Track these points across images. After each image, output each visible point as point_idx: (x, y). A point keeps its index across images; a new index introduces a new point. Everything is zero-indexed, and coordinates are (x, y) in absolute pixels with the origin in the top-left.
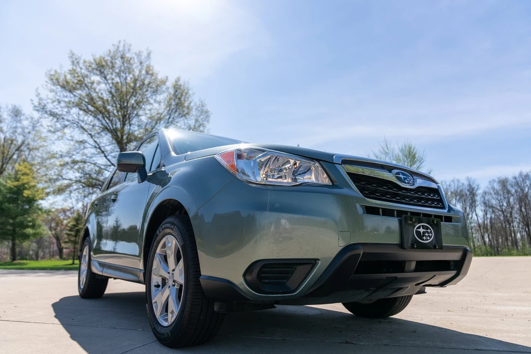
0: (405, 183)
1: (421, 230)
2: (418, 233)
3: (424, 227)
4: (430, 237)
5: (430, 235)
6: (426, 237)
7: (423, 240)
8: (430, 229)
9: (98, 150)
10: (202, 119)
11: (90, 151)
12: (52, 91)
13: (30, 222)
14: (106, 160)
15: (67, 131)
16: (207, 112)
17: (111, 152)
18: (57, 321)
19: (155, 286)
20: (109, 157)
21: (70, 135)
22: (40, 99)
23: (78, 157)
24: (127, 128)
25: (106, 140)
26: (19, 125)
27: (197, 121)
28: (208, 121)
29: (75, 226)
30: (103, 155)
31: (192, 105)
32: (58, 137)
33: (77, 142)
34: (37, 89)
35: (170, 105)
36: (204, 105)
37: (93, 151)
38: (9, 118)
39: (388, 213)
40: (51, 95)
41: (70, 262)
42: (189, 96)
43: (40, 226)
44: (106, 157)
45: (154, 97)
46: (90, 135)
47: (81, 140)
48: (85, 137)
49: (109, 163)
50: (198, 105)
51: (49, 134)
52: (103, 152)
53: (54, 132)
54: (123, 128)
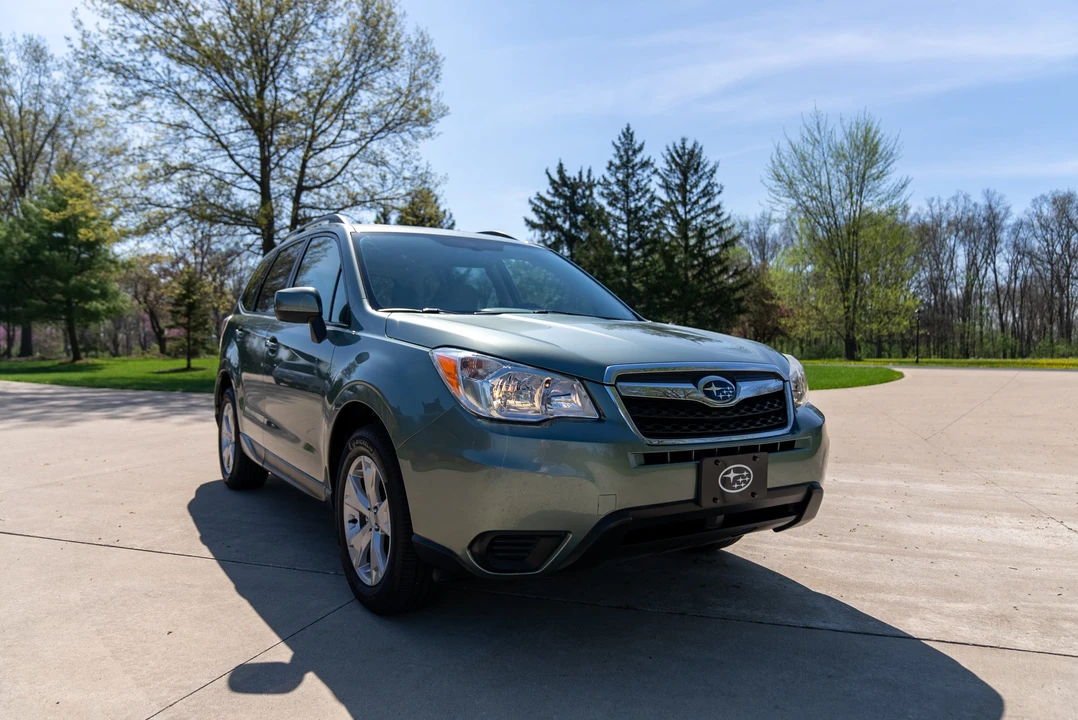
0: (719, 399)
1: (732, 475)
2: (725, 481)
3: (736, 470)
4: (746, 483)
5: (747, 479)
6: (739, 483)
7: (734, 489)
8: (748, 471)
9: (215, 143)
10: (424, 72)
11: (198, 145)
12: (105, 14)
13: (95, 287)
14: (233, 164)
15: (148, 103)
16: (434, 57)
17: (242, 147)
18: (205, 551)
19: (350, 522)
20: (238, 158)
21: (154, 111)
22: (85, 35)
23: (175, 160)
24: (269, 94)
25: (228, 121)
26: (44, 79)
27: (413, 78)
28: (437, 76)
29: (185, 297)
30: (226, 153)
31: (403, 39)
32: (131, 116)
33: (170, 125)
34: (74, 13)
35: (355, 44)
36: (426, 40)
37: (206, 144)
38: (23, 65)
39: (681, 457)
40: (106, 24)
41: (182, 363)
42: (396, 20)
43: (116, 294)
44: (231, 157)
45: (321, 23)
46: (195, 110)
47: (178, 120)
48: (186, 115)
49: (238, 170)
50: (414, 43)
51: (113, 111)
52: (225, 147)
53: (123, 108)
54: (260, 94)
